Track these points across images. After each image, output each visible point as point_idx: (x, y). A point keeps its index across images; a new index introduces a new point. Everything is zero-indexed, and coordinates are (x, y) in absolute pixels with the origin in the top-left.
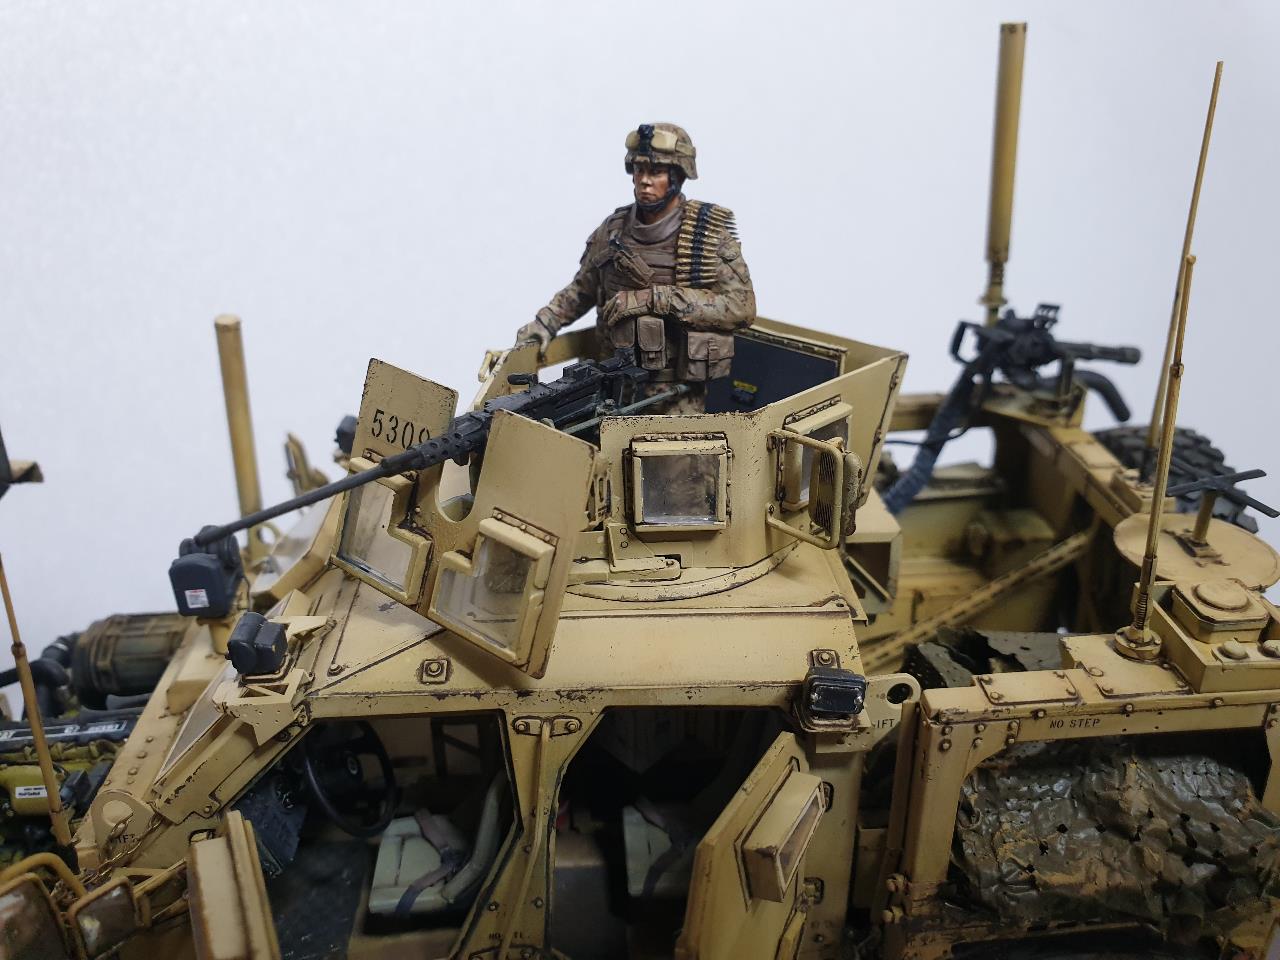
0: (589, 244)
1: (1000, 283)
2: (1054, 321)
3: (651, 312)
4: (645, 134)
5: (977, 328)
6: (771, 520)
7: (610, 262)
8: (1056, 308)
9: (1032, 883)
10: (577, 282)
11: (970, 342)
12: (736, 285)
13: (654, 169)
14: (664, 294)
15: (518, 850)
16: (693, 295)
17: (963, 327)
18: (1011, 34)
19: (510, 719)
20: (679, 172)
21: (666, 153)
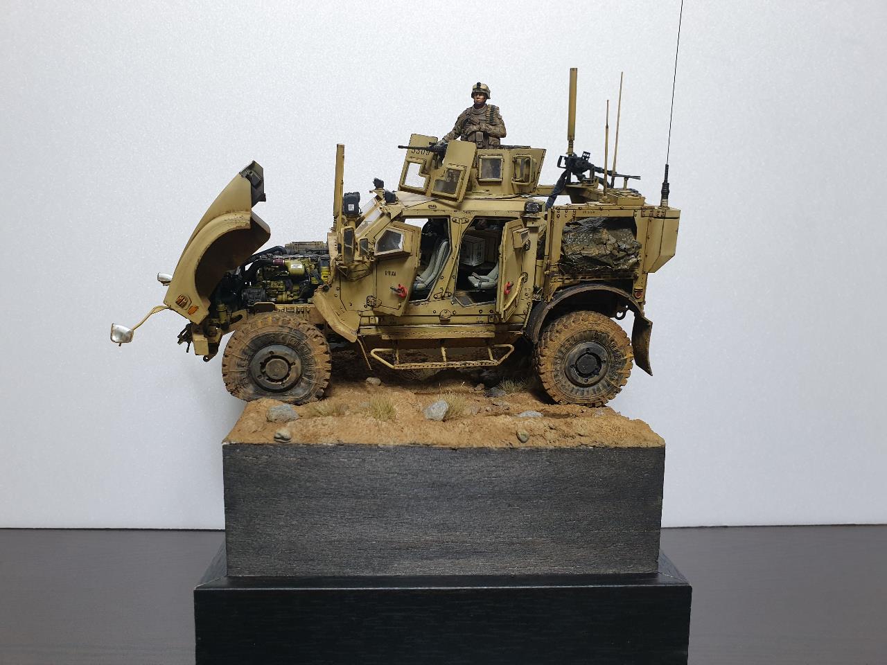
0: (459, 118)
1: (572, 147)
2: (589, 158)
3: (479, 131)
4: (479, 84)
5: (566, 158)
6: (512, 182)
7: (467, 120)
8: (589, 154)
9: (580, 254)
10: (454, 129)
11: (563, 161)
12: (501, 125)
13: (480, 94)
14: (484, 126)
15: (450, 257)
16: (491, 127)
17: (561, 157)
18: (574, 71)
19: (451, 218)
20: (487, 96)
21: (484, 90)
